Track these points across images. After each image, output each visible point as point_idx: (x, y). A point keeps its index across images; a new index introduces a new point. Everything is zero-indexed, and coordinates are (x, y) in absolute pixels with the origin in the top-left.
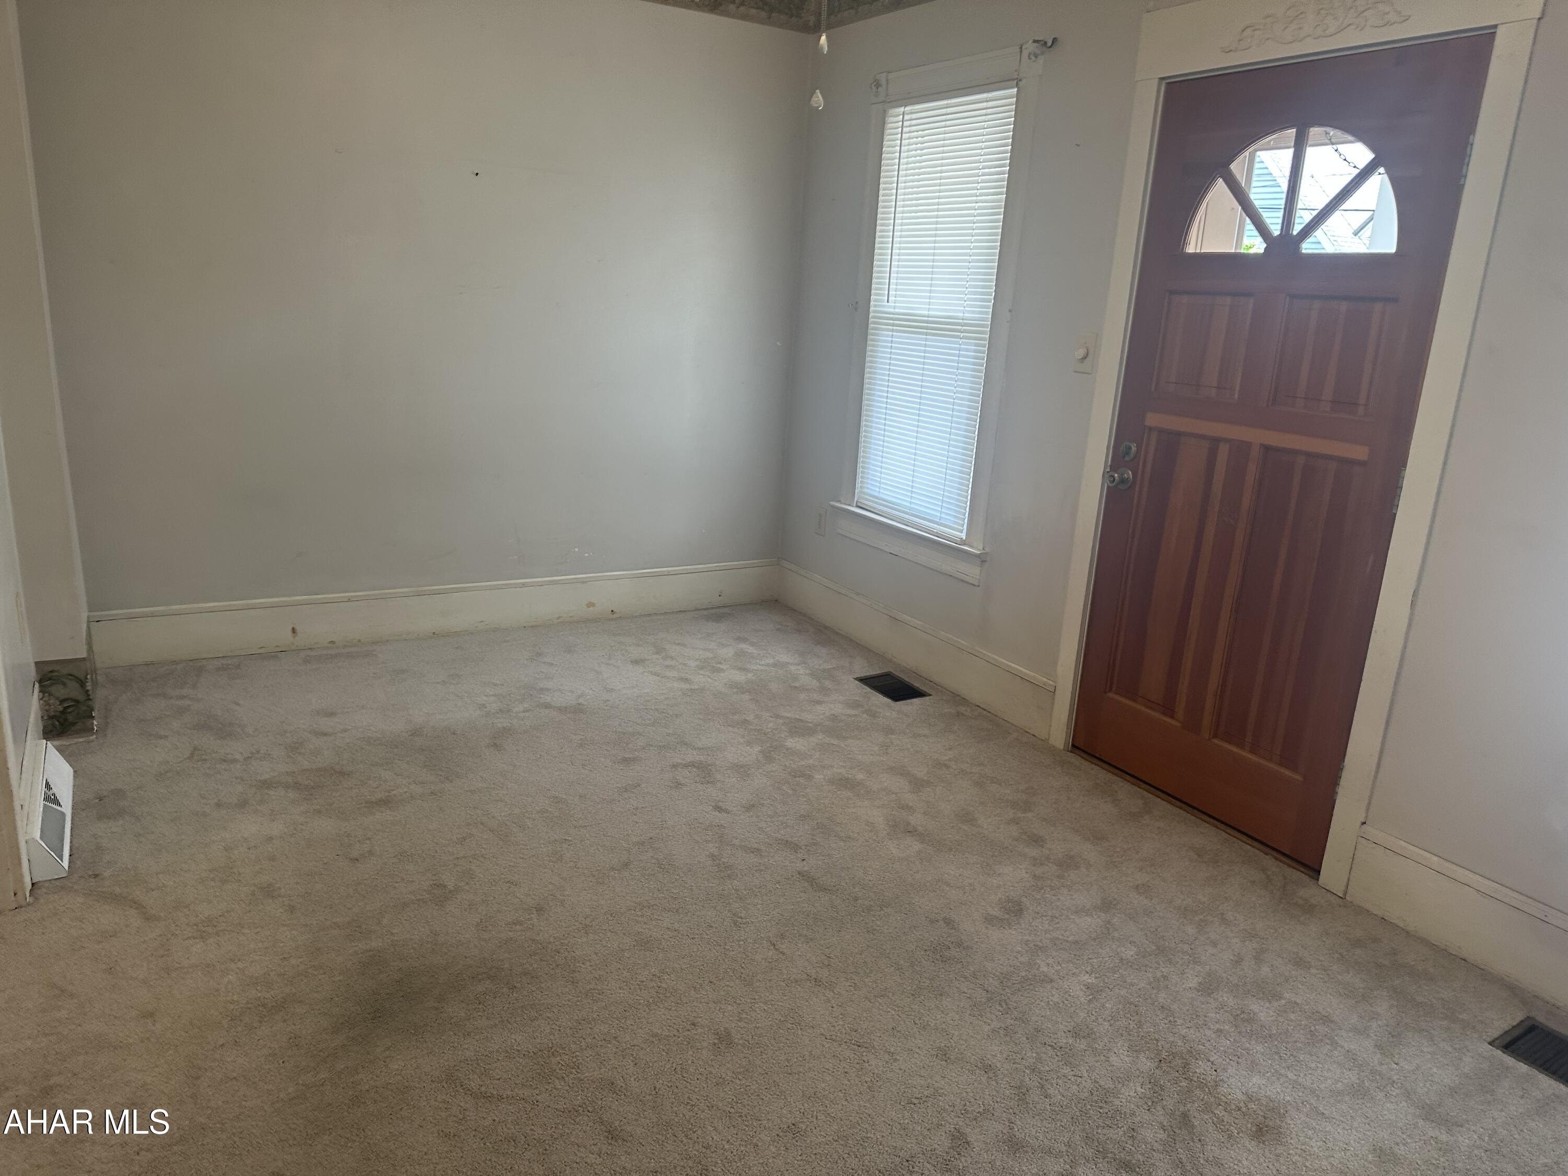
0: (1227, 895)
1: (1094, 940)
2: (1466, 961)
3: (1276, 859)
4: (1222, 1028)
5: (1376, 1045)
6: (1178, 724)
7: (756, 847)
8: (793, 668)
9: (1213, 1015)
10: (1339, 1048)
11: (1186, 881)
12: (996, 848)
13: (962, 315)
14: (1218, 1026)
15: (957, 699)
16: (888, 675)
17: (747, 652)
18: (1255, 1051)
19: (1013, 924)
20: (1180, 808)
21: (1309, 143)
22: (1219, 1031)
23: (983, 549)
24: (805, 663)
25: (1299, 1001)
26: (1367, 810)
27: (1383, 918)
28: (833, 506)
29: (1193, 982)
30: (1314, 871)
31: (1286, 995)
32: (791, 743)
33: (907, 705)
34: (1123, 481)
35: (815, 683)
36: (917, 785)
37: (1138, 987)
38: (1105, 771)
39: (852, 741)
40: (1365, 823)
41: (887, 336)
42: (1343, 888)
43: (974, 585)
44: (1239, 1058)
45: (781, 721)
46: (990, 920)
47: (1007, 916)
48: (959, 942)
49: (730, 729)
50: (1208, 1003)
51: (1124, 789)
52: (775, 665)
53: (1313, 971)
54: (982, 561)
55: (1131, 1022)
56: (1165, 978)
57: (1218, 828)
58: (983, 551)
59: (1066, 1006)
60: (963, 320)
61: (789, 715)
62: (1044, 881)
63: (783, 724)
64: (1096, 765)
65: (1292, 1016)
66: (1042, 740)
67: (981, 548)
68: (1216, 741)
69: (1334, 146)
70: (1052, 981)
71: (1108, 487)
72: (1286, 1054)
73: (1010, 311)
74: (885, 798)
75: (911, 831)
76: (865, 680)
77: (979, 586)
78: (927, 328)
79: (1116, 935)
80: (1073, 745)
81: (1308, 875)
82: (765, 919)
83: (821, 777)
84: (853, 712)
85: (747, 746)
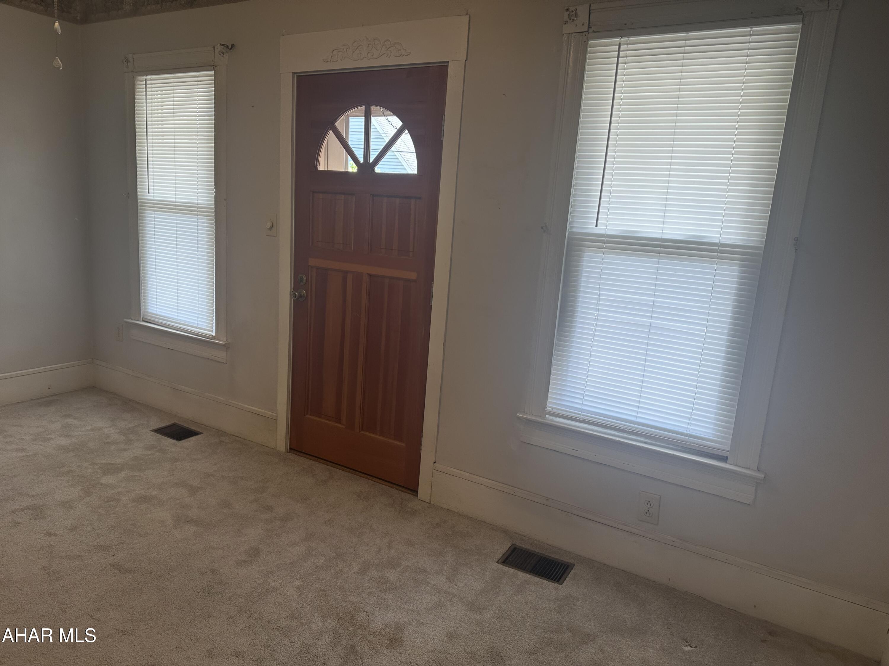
0: (373, 515)
1: (302, 559)
2: (485, 522)
3: (397, 489)
4: (371, 590)
5: (447, 578)
6: (344, 427)
7: (78, 554)
8: (106, 430)
9: (366, 585)
10: (429, 585)
11: (351, 513)
12: (243, 519)
13: (197, 201)
14: (369, 590)
15: (219, 433)
16: (174, 425)
17: (72, 424)
18: (388, 599)
19: (254, 562)
20: (349, 472)
21: (372, 114)
22: (370, 593)
23: (227, 340)
24: (115, 426)
25: (409, 565)
26: (435, 456)
27: (448, 509)
28: (126, 322)
29: (356, 568)
30: (415, 491)
31: (403, 563)
32: (104, 480)
33: (187, 442)
34: (301, 296)
35: (122, 438)
36: (193, 491)
37: (326, 580)
38: (308, 460)
39: (149, 471)
40: (435, 462)
41: (151, 214)
42: (429, 498)
43: (223, 363)
44: (380, 605)
45: (97, 467)
46: (240, 563)
47: (250, 558)
48: (220, 582)
49: (58, 478)
50: (364, 579)
51: (319, 468)
52: (92, 430)
53: (416, 546)
54: (227, 348)
55: (322, 602)
56: (341, 570)
57: (368, 479)
58: (226, 342)
59: (286, 602)
60: (197, 204)
61: (103, 462)
62: (272, 532)
63: (98, 469)
64: (303, 457)
65: (407, 574)
66: (273, 449)
67: (225, 340)
68: (362, 432)
69: (386, 117)
70: (277, 590)
71: (294, 300)
72: (404, 596)
73: (225, 200)
74: (172, 503)
75: (189, 521)
76: (158, 431)
77: (227, 363)
78: (176, 209)
79: (314, 553)
80: (290, 448)
81: (412, 494)
82: (85, 601)
83: (127, 498)
84: (149, 452)
85: (71, 487)
